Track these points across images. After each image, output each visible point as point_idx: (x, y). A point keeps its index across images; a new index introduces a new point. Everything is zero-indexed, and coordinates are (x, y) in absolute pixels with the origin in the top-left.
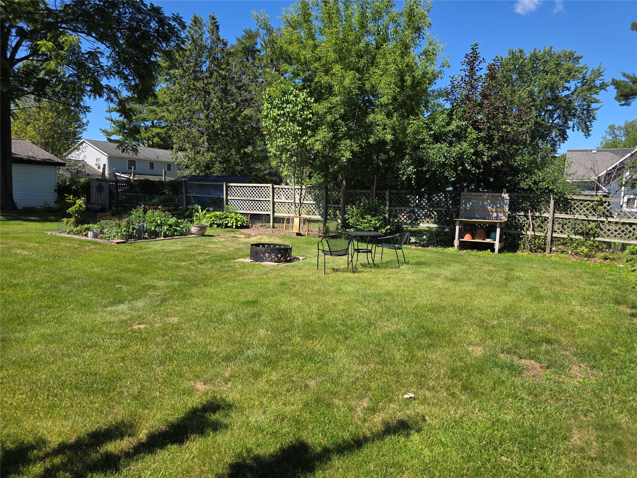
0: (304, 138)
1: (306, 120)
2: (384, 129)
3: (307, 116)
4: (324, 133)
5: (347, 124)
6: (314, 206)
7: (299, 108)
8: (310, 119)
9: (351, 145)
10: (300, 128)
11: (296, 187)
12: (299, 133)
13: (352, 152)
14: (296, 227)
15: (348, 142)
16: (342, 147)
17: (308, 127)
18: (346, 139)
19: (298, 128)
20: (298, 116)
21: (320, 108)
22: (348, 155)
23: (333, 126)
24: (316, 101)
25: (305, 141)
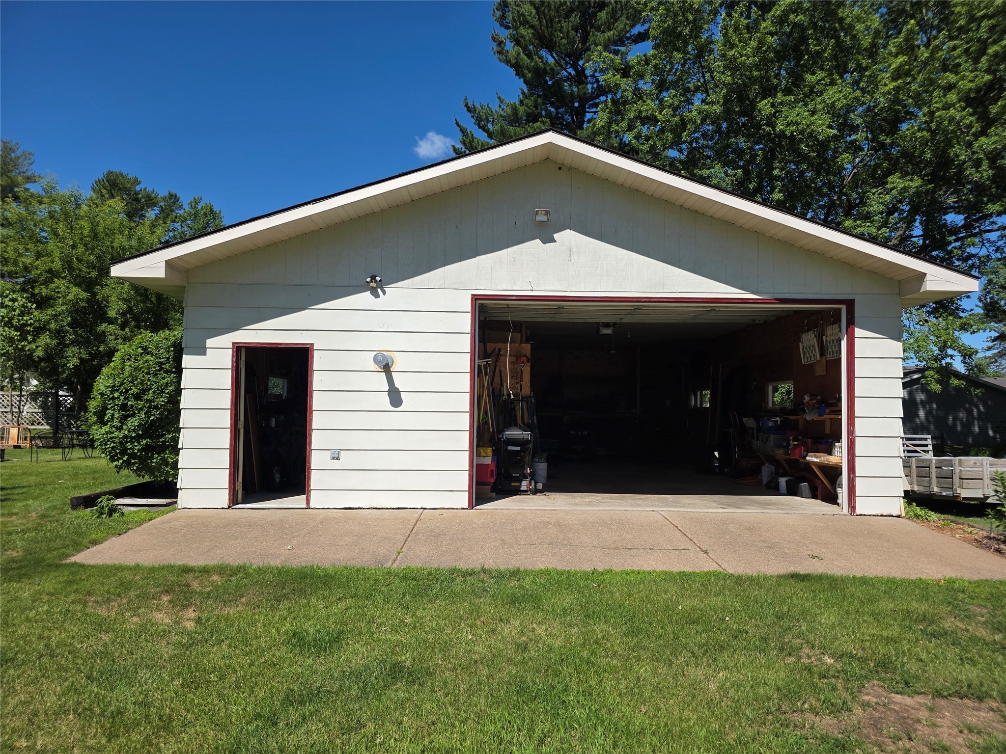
0: (23, 343)
1: (26, 325)
2: (116, 339)
3: (27, 321)
4: (45, 339)
5: (77, 331)
6: (40, 415)
7: (16, 313)
8: (31, 325)
9: (80, 353)
10: (19, 333)
11: (14, 393)
12: (16, 338)
13: (81, 359)
14: (13, 439)
15: (76, 349)
16: (70, 353)
17: (28, 332)
18: (74, 346)
19: (16, 333)
20: (15, 322)
21: (43, 316)
22: (76, 361)
23: (59, 334)
24: (36, 309)
25: (24, 346)
